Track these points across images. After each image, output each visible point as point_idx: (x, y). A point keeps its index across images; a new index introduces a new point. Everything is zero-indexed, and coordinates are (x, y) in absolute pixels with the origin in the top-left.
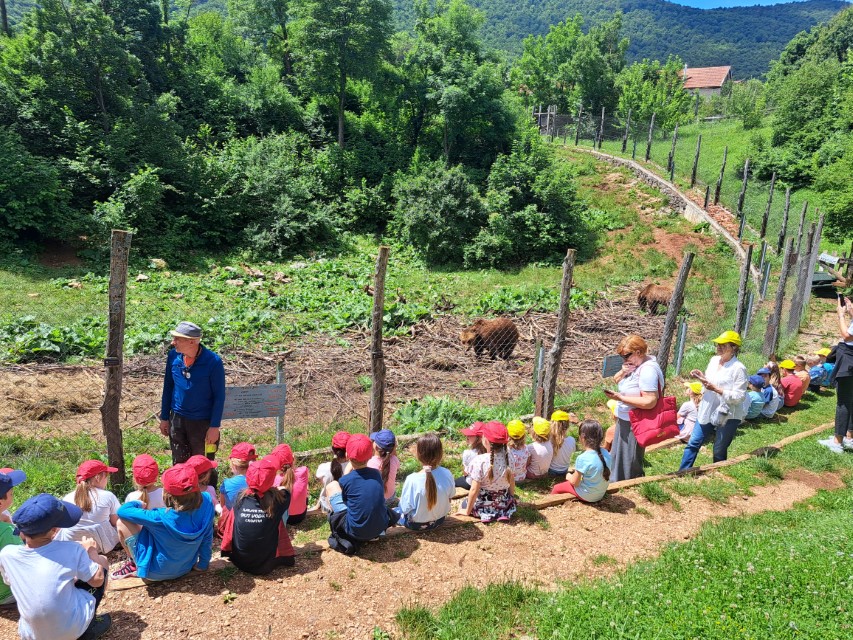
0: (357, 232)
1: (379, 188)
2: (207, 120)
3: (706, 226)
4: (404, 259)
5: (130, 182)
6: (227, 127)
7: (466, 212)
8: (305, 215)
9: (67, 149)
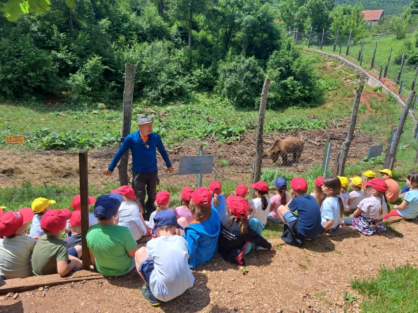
0: (199, 92)
1: (210, 69)
2: (123, 33)
3: (381, 88)
4: (223, 105)
5: (87, 64)
6: (133, 38)
7: (257, 80)
8: (173, 83)
9: (55, 47)
